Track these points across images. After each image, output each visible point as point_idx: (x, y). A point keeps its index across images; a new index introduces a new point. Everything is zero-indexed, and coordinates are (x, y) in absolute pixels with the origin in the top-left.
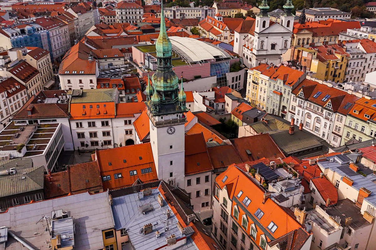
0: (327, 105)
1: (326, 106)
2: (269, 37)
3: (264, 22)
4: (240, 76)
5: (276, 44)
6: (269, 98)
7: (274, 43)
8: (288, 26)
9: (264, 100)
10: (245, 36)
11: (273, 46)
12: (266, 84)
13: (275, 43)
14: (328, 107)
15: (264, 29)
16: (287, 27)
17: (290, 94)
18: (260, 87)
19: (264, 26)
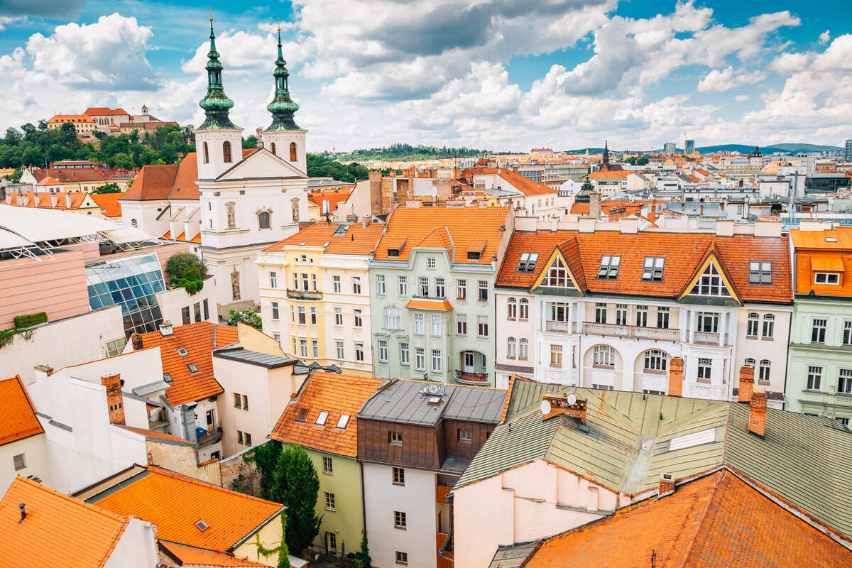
0: (700, 286)
1: (695, 290)
2: (247, 191)
3: (227, 146)
4: (205, 302)
5: (271, 212)
6: (383, 339)
7: (264, 207)
8: (294, 158)
9: (360, 355)
10: (160, 210)
11: (264, 219)
12: (357, 289)
13: (267, 208)
14: (705, 290)
15: (229, 165)
16: (291, 160)
17: (491, 291)
18: (329, 308)
19: (228, 158)
